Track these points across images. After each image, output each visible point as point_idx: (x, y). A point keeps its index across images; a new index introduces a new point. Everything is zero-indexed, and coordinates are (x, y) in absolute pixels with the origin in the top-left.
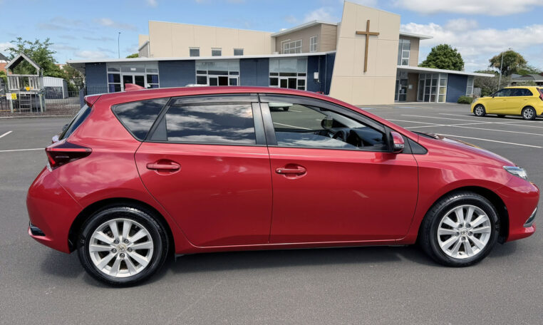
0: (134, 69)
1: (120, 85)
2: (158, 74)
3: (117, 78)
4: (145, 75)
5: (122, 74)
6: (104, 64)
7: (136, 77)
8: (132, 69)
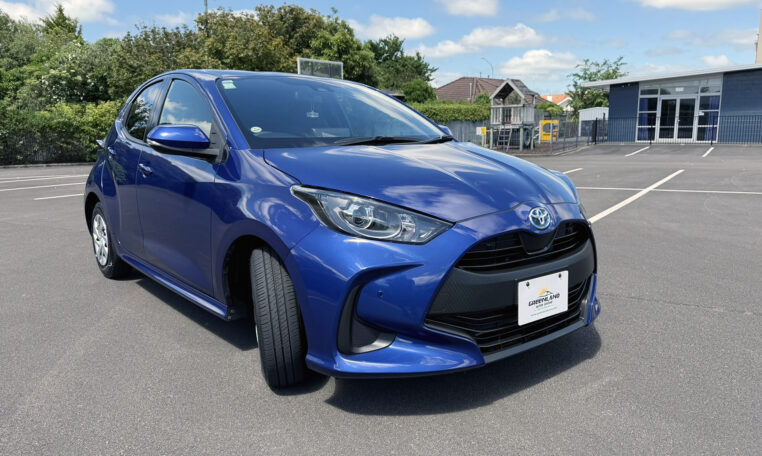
0: (681, 89)
1: (655, 114)
2: (720, 94)
3: (652, 104)
4: (697, 98)
5: (660, 98)
6: (636, 84)
7: (682, 101)
8: (677, 90)
